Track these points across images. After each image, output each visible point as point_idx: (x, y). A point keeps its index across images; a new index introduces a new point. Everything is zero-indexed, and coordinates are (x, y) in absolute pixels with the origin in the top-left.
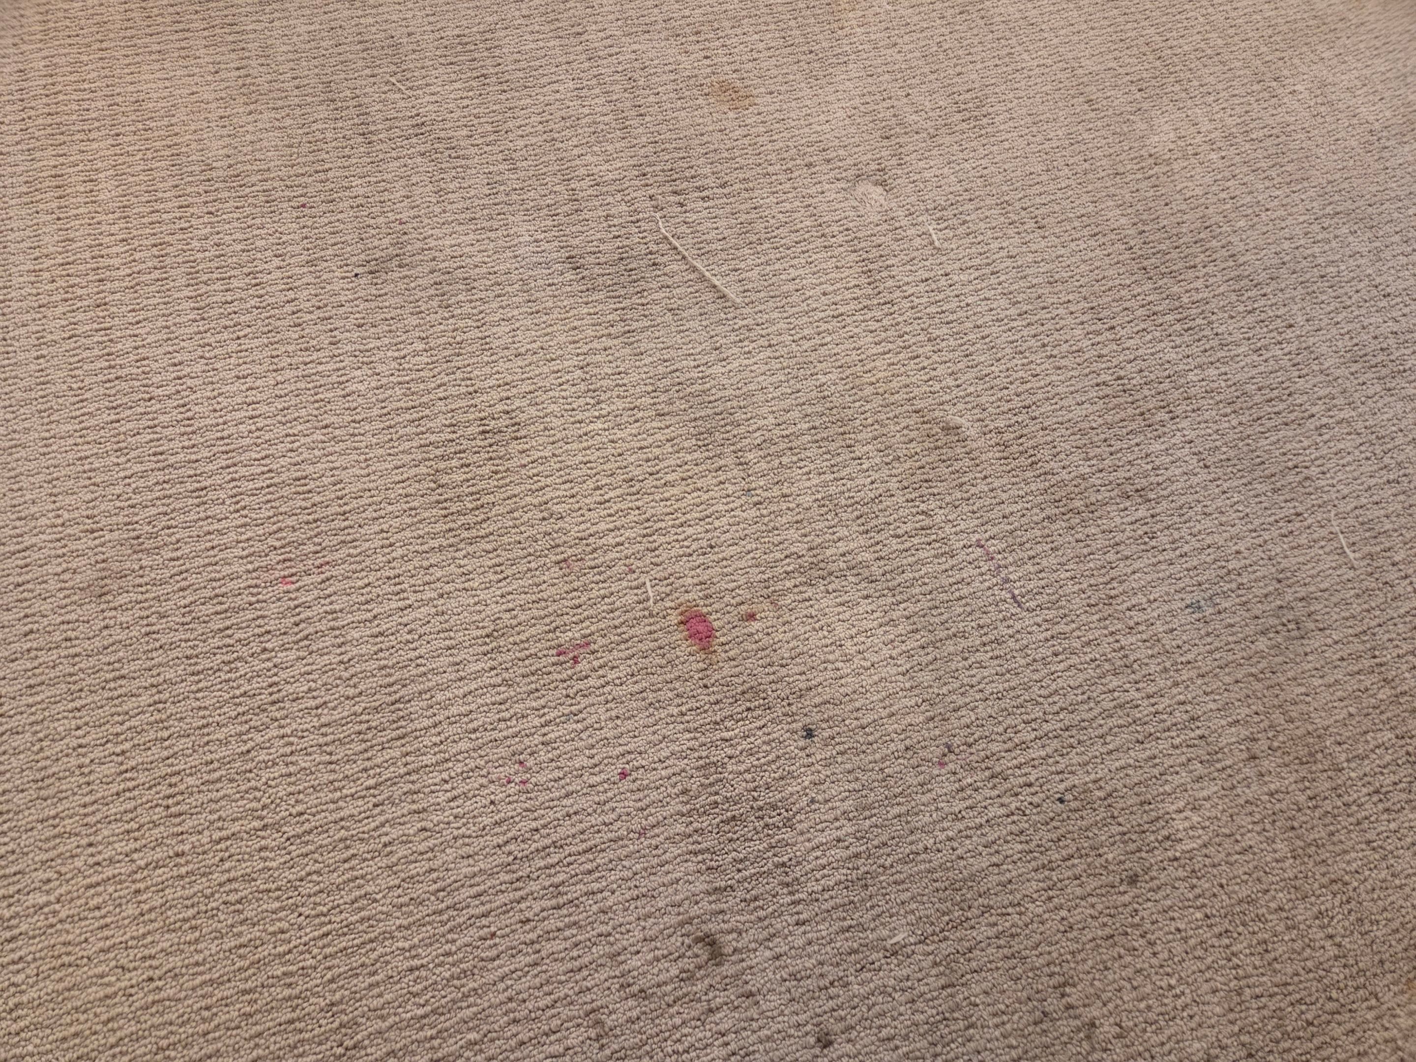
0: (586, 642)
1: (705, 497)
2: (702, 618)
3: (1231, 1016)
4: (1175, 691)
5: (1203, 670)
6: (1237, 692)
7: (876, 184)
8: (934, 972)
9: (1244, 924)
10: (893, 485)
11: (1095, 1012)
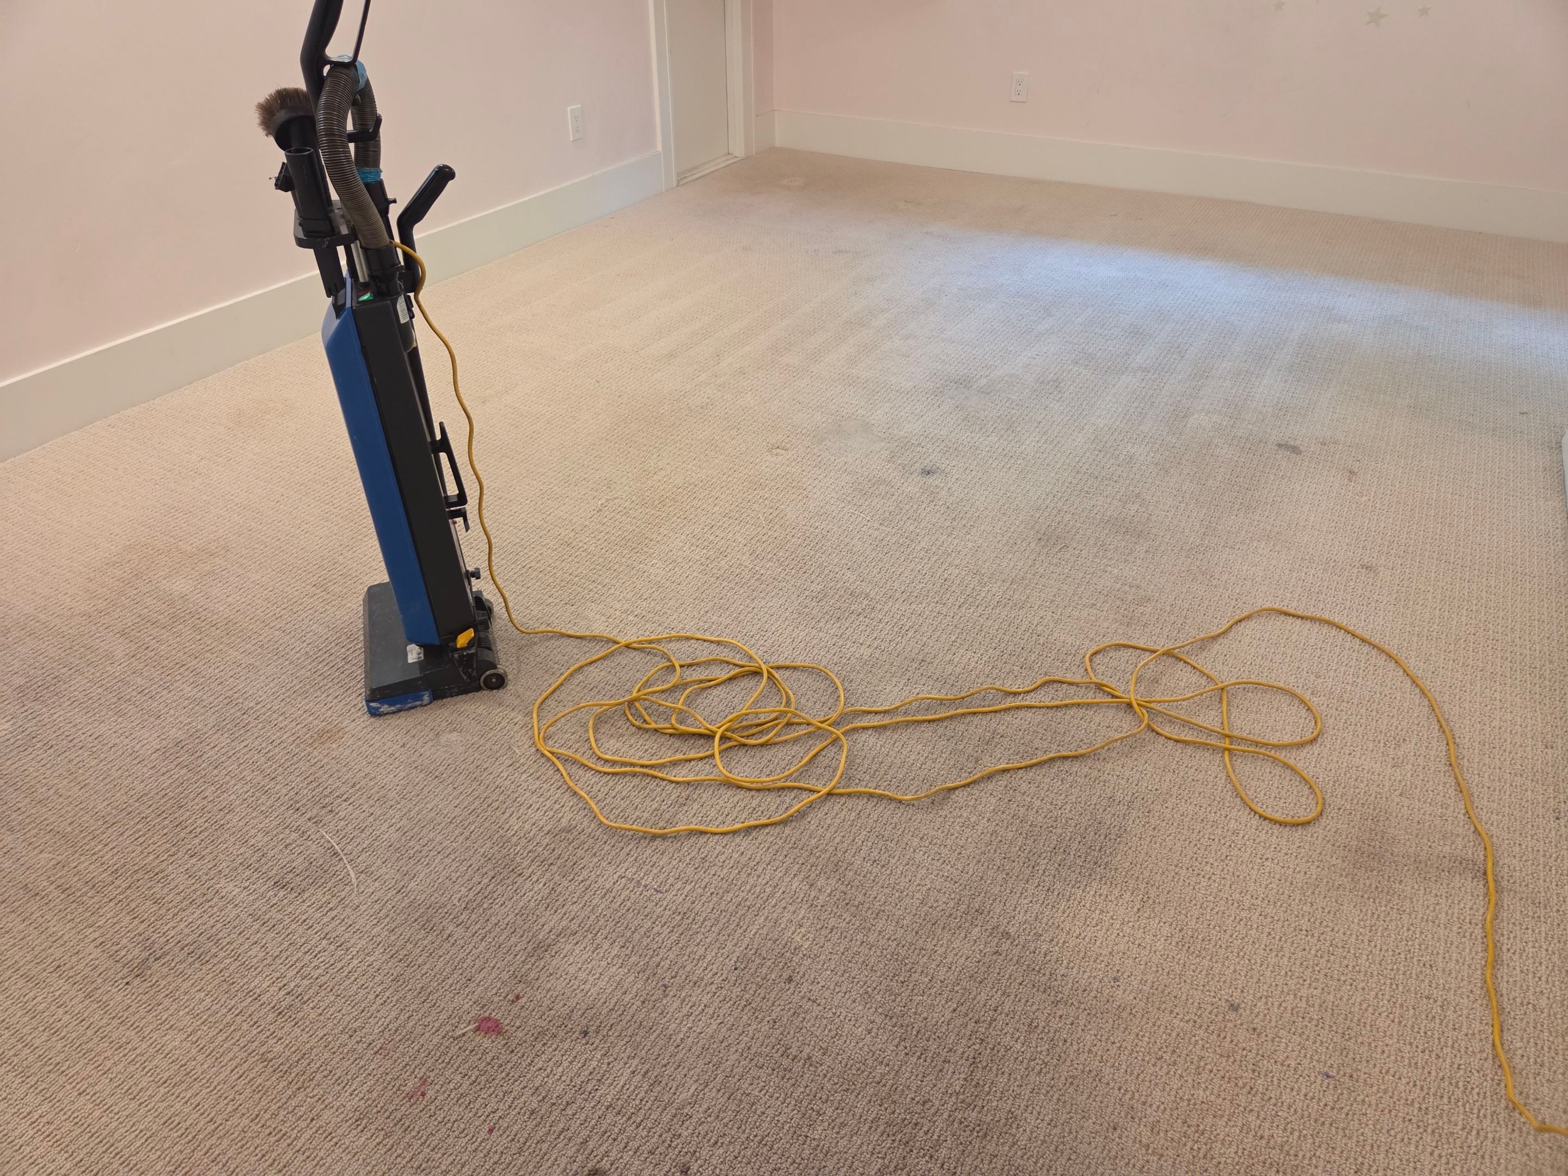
0: (424, 1081)
1: (448, 957)
2: (488, 1019)
3: (868, 1006)
4: (760, 880)
5: (767, 861)
6: (789, 861)
7: (451, 732)
8: (719, 1096)
9: (850, 962)
10: (557, 878)
11: (807, 1050)
